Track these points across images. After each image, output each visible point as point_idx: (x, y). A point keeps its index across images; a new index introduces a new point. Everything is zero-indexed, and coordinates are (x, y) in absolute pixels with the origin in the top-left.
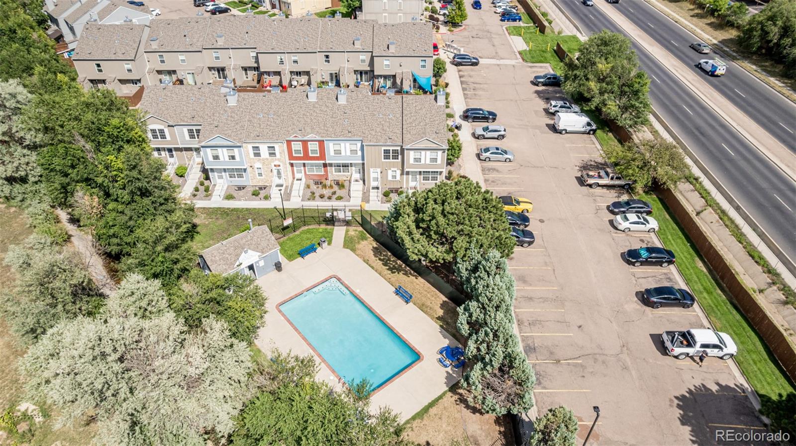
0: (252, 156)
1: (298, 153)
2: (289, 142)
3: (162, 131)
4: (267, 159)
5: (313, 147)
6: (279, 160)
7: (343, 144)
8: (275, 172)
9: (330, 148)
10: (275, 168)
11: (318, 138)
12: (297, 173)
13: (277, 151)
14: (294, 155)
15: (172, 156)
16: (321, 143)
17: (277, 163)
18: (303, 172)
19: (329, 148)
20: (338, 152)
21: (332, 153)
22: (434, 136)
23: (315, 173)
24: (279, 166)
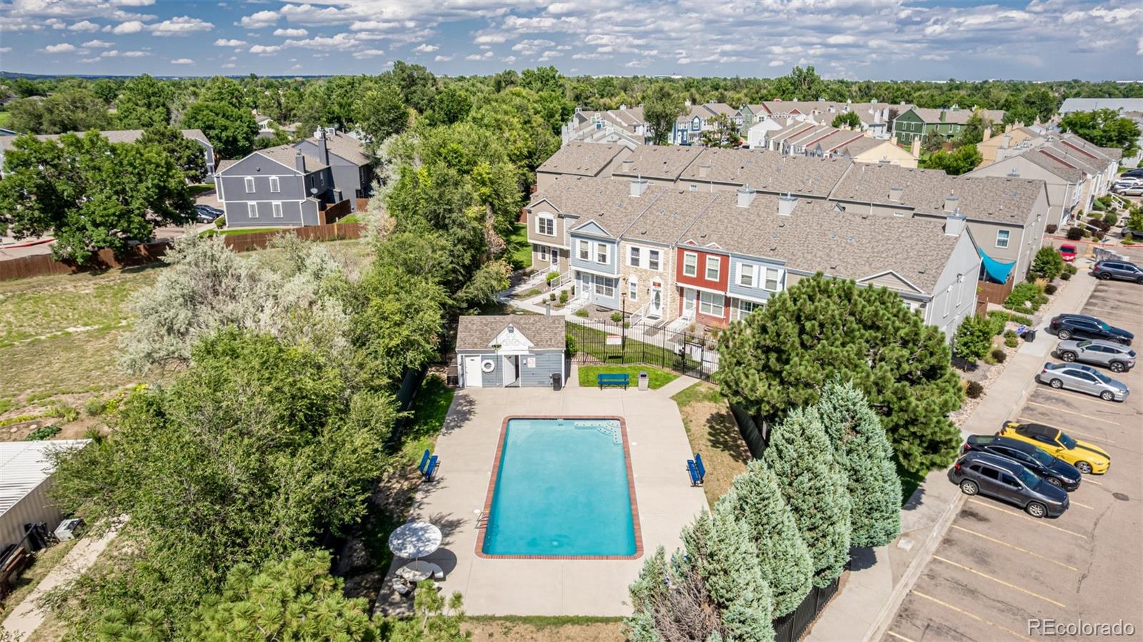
0: (628, 262)
1: (690, 272)
2: (681, 250)
3: (550, 222)
4: (646, 271)
5: (713, 264)
6: (661, 275)
7: (756, 268)
8: (653, 295)
9: (738, 270)
10: (653, 287)
11: (721, 249)
12: (687, 308)
13: (661, 261)
14: (685, 274)
15: (555, 261)
16: (725, 258)
17: (657, 280)
18: (695, 306)
19: (734, 269)
20: (747, 279)
21: (738, 281)
22: (915, 275)
23: (711, 314)
24: (659, 285)
